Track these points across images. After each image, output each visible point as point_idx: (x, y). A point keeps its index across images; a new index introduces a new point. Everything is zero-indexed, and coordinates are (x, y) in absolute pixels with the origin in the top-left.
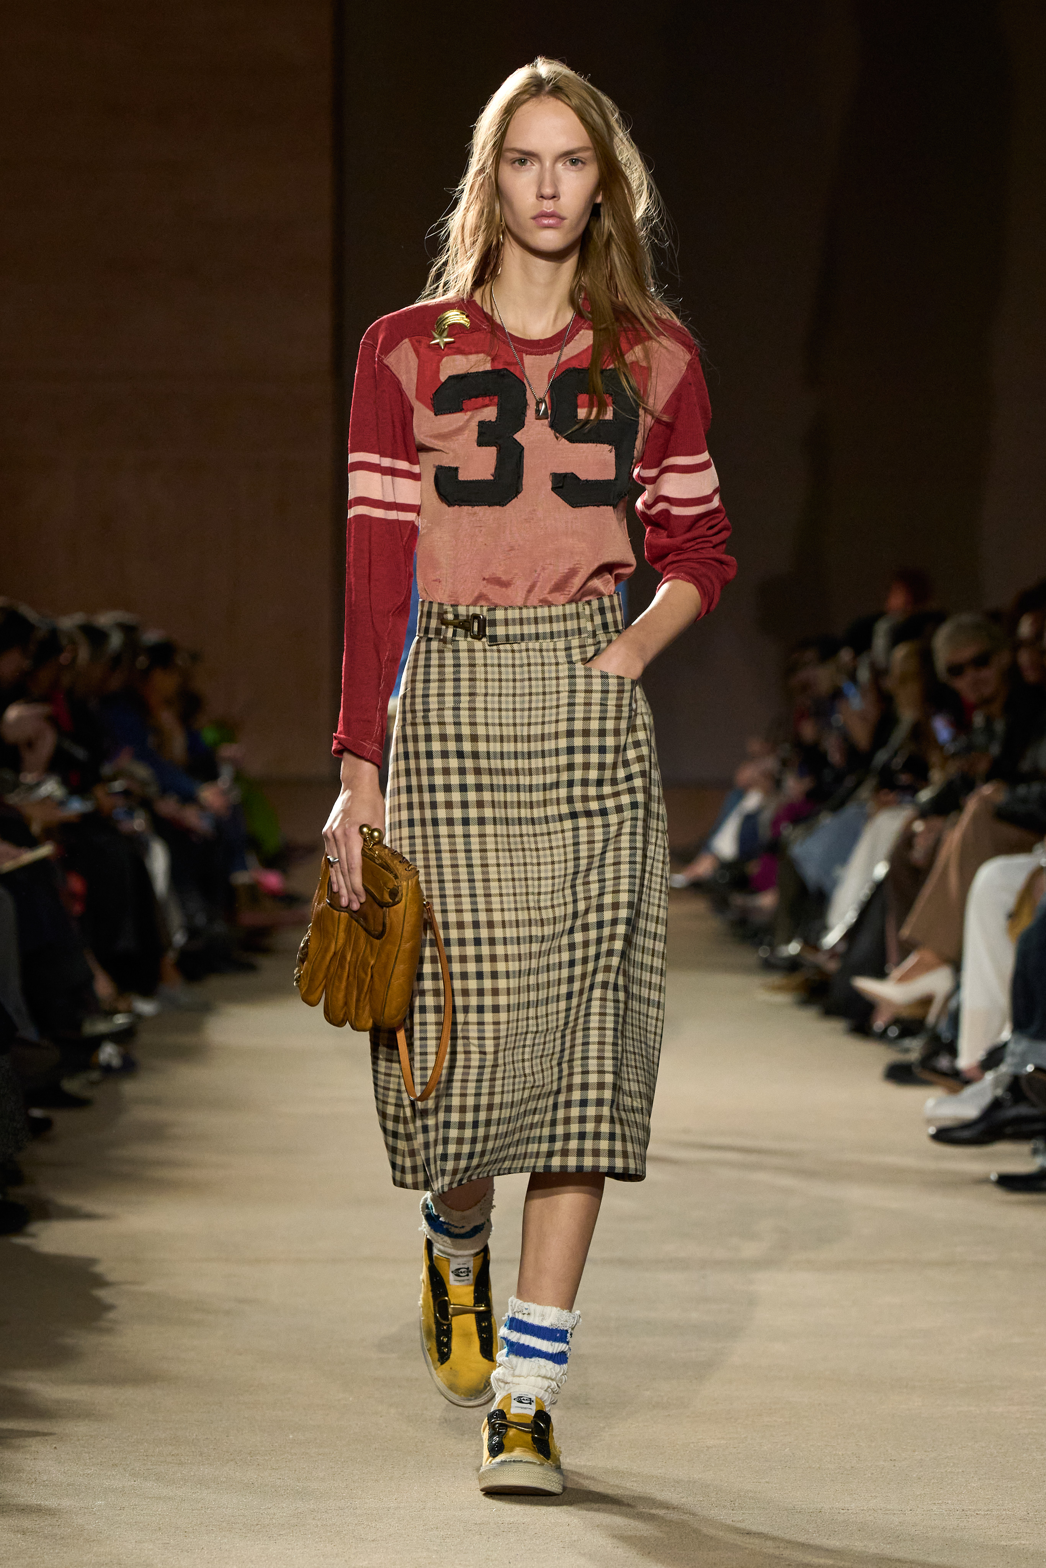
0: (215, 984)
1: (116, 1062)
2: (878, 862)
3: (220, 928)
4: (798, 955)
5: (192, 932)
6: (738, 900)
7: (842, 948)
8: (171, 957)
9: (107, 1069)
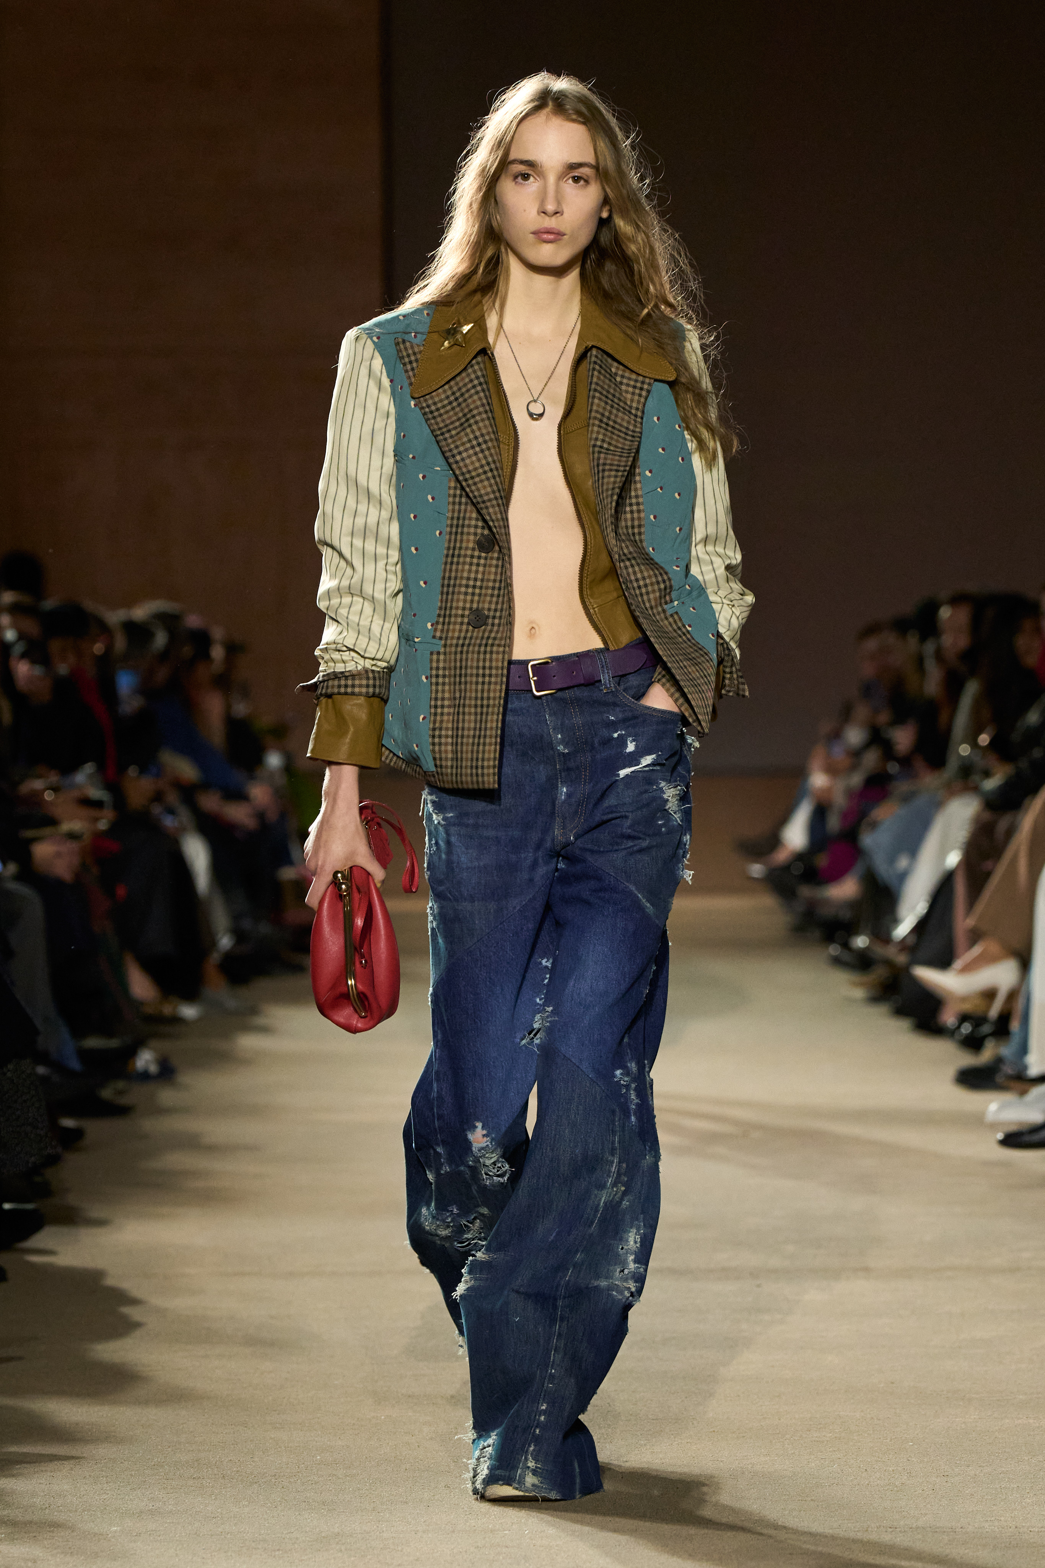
0: (263, 985)
1: (153, 1069)
2: (952, 850)
3: (265, 929)
4: (867, 948)
5: (239, 935)
6: (806, 891)
7: (911, 941)
8: (215, 958)
9: (145, 1076)
